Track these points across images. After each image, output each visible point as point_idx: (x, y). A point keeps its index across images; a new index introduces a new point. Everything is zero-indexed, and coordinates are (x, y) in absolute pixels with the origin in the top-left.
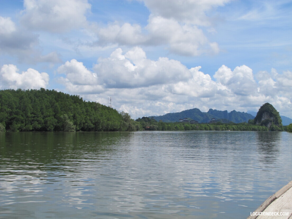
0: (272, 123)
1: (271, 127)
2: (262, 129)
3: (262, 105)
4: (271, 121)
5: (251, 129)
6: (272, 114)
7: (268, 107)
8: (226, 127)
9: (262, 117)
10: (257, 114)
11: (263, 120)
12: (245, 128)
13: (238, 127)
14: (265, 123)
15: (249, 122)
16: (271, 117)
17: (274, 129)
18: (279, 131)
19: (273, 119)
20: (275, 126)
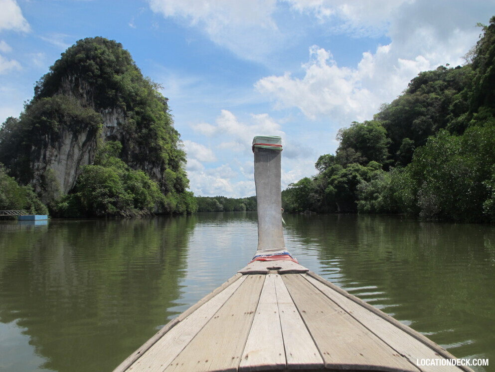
16: (105, 109)
17: (106, 200)
18: (165, 214)
19: (119, 124)
20: (115, 174)
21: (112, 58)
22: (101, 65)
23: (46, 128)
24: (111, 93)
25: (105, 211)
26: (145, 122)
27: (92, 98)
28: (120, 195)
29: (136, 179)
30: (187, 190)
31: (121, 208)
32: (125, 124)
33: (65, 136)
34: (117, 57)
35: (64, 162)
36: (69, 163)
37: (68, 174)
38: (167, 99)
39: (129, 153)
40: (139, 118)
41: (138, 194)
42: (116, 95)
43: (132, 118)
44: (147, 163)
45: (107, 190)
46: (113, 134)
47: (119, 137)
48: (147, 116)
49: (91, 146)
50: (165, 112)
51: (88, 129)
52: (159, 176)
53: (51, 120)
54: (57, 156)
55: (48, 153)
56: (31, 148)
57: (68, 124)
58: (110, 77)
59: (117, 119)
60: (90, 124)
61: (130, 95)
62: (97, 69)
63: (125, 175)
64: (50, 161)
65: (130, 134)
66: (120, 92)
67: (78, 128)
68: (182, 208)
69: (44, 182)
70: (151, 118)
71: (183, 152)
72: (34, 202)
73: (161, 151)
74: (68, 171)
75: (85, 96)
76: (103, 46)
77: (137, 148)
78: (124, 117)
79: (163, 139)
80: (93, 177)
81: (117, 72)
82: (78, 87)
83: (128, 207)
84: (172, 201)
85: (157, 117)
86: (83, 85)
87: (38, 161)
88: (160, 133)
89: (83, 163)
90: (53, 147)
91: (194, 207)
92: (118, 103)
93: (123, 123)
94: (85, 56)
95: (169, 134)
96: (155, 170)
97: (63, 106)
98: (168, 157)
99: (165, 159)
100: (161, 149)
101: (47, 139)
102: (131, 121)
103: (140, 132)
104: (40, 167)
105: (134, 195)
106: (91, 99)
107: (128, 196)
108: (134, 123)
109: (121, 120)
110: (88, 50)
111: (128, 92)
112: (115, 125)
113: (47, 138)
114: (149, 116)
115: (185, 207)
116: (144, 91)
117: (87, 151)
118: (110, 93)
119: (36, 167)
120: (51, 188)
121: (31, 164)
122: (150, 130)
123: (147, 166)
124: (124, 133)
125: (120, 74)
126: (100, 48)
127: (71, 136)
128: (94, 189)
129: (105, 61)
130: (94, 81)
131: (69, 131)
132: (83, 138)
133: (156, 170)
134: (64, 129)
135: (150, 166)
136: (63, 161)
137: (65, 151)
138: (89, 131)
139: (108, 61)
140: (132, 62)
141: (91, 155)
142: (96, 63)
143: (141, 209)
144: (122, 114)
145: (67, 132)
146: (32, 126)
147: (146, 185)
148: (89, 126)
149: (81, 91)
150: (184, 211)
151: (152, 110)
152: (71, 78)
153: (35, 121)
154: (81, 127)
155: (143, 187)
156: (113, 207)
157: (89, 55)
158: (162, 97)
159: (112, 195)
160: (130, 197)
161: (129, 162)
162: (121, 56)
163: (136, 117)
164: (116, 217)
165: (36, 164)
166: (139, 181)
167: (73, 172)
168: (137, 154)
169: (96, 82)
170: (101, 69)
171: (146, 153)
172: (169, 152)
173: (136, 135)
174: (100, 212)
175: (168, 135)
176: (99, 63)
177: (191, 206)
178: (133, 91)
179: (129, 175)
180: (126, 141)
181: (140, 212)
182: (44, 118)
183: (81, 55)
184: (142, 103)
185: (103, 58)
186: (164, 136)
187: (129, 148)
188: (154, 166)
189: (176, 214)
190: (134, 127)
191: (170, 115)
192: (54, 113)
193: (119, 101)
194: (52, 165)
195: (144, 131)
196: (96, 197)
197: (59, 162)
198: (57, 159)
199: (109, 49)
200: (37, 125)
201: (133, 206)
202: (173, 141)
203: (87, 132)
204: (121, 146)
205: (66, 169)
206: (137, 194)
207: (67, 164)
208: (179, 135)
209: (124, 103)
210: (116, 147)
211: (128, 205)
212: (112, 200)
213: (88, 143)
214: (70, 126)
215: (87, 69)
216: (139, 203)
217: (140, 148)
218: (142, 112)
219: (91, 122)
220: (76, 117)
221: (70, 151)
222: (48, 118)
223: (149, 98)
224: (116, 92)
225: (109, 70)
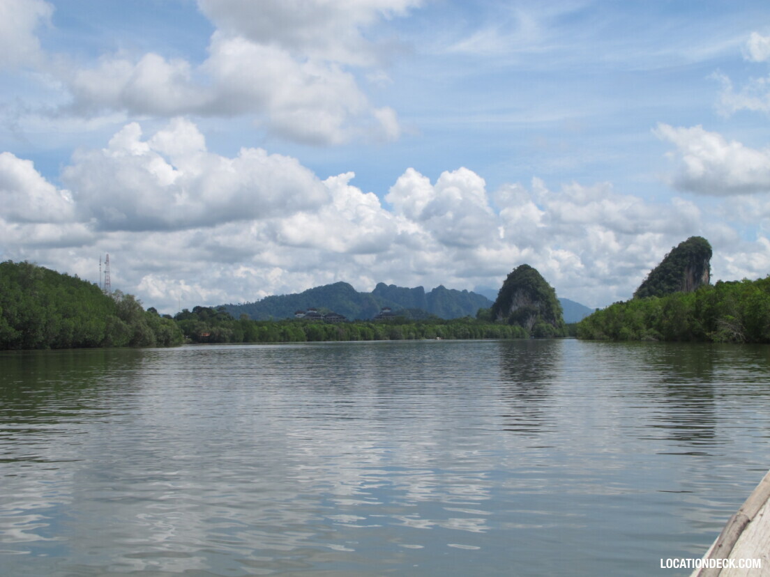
0: (539, 316)
1: (536, 327)
2: (513, 333)
3: (512, 271)
4: (534, 313)
5: (484, 333)
6: (538, 293)
7: (526, 276)
8: (420, 331)
9: (511, 301)
10: (499, 294)
11: (514, 308)
12: (469, 332)
13: (448, 329)
14: (521, 318)
15: (478, 315)
16: (535, 301)
26: (548, 304)
31: (545, 335)
37: (531, 325)
42: (538, 296)
43: (544, 302)
44: (550, 319)
49: (536, 317)
52: (554, 323)
86: (527, 293)
107: (547, 331)
108: (545, 305)
111: (542, 294)
114: (550, 301)
124: (542, 310)
128: (539, 329)
141: (536, 320)
152: (523, 290)
209: (541, 298)
210: (542, 316)
214: (532, 313)
217: (547, 314)
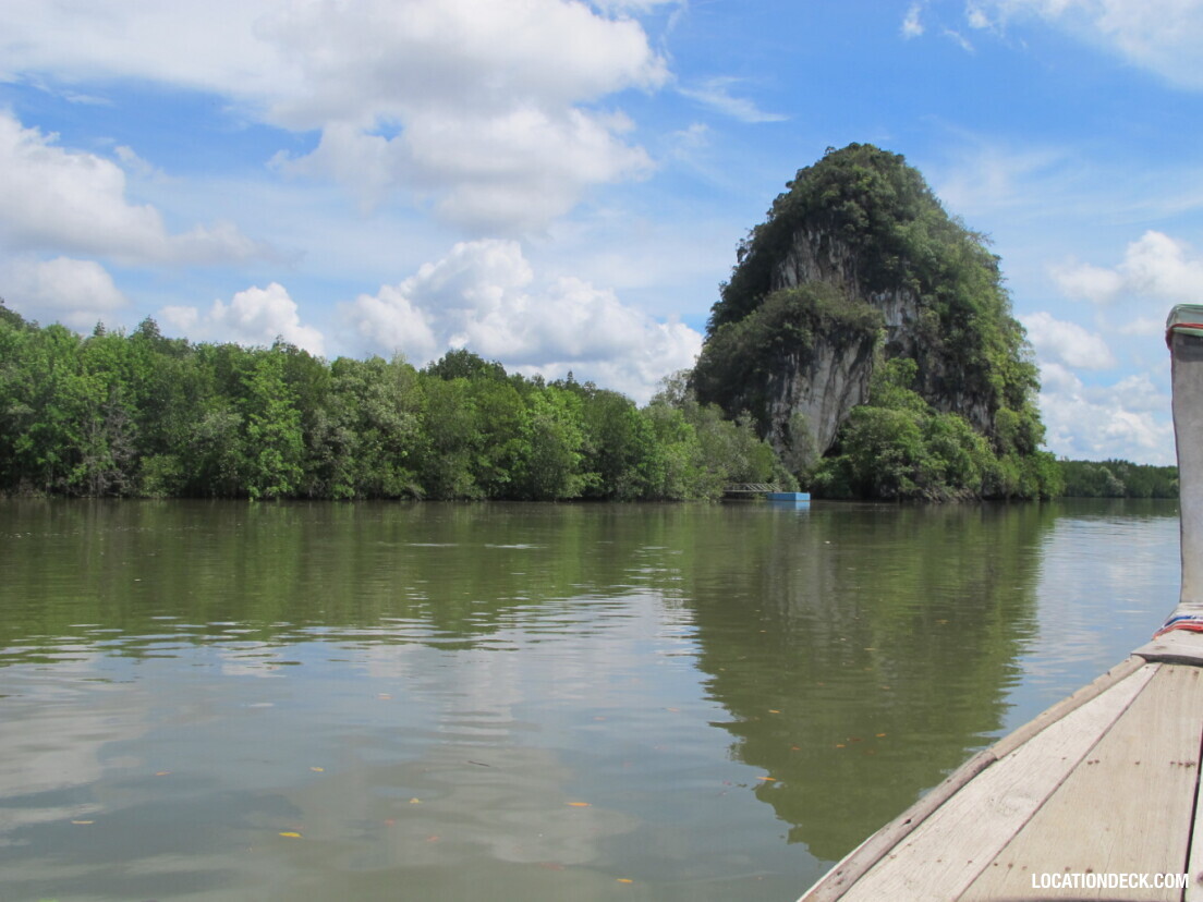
0: (884, 365)
16: (879, 293)
17: (899, 470)
18: (996, 498)
19: (906, 320)
20: (910, 422)
21: (890, 190)
22: (870, 207)
23: (793, 342)
24: (891, 262)
25: (897, 490)
26: (958, 315)
27: (855, 272)
28: (922, 461)
29: (948, 431)
30: (1040, 447)
31: (924, 485)
32: (918, 321)
33: (823, 355)
34: (898, 186)
35: (819, 400)
36: (827, 402)
37: (825, 421)
38: (998, 258)
39: (927, 377)
40: (944, 307)
41: (953, 459)
42: (900, 265)
43: (932, 308)
44: (962, 397)
45: (900, 453)
46: (894, 339)
47: (906, 346)
48: (962, 301)
49: (864, 370)
50: (995, 287)
51: (860, 340)
52: (985, 421)
53: (799, 327)
54: (807, 390)
55: (794, 386)
56: (768, 377)
57: (828, 333)
58: (888, 230)
59: (903, 311)
60: (864, 331)
61: (925, 261)
62: (862, 216)
63: (927, 423)
64: (797, 399)
65: (928, 341)
66: (908, 259)
67: (843, 339)
68: (1031, 487)
69: (787, 438)
70: (970, 305)
71: (1032, 367)
72: (778, 471)
73: (990, 371)
74: (826, 417)
75: (840, 268)
76: (870, 169)
77: (943, 367)
78: (917, 307)
79: (994, 345)
80: (875, 429)
81: (900, 217)
82: (827, 252)
83: (936, 483)
84: (1010, 471)
85: (980, 303)
86: (836, 248)
87: (779, 399)
88: (987, 335)
89: (850, 401)
90: (803, 374)
91: (1056, 486)
92: (905, 280)
93: (914, 319)
94: (838, 193)
95: (1005, 334)
96: (976, 409)
97: (819, 303)
98: (1003, 384)
99: (997, 388)
100: (988, 366)
101: (793, 362)
102: (930, 316)
103: (948, 334)
104: (781, 411)
105: (947, 462)
106: (852, 275)
107: (936, 462)
108: (935, 319)
109: (909, 313)
110: (844, 181)
111: (922, 257)
112: (900, 323)
113: (793, 359)
114: (965, 302)
115: (1036, 485)
116: (954, 251)
117: (857, 380)
118: (889, 262)
119: (775, 411)
120: (801, 447)
121: (768, 404)
122: (968, 330)
123: (962, 401)
124: (917, 339)
125: (906, 221)
126: (866, 175)
127: (832, 354)
128: (876, 450)
129: (878, 200)
130: (859, 240)
131: (828, 346)
132: (851, 356)
133: (980, 410)
134: (819, 343)
135: (968, 402)
136: (817, 398)
137: (822, 381)
138: (862, 344)
139: (882, 197)
140: (924, 191)
141: (864, 387)
142: (863, 207)
143: (959, 486)
144: (913, 302)
145: (825, 346)
146: (770, 342)
147: (966, 442)
148: (862, 334)
149: (833, 260)
150: (1033, 494)
151: (971, 289)
152: (815, 235)
153: (775, 331)
154: (848, 338)
155: (962, 446)
156: (909, 482)
157: (847, 190)
158: (988, 254)
159: (907, 461)
160: (937, 464)
161: (927, 394)
162: (904, 181)
163: (939, 305)
164: (914, 500)
165: (775, 405)
166: (955, 435)
167: (833, 418)
168: (942, 379)
169: (863, 241)
170: (870, 217)
171: (960, 377)
172: (1005, 369)
173: (941, 342)
174: (887, 491)
175: (1002, 336)
176: (864, 203)
177: (1049, 483)
178: (932, 254)
179: (934, 422)
180: (920, 353)
181: (957, 494)
182: (789, 326)
183: (833, 192)
184: (951, 276)
185: (872, 193)
186: (995, 341)
187: (927, 368)
188: (975, 401)
189: (1018, 499)
190: (935, 327)
191: (1005, 290)
192: (805, 316)
193: (906, 275)
194: (800, 407)
195: (955, 332)
196: (882, 464)
197: (811, 400)
198: (808, 396)
199: (881, 173)
200: (779, 338)
201: (944, 482)
202: (1011, 345)
203: (858, 347)
204: (916, 368)
205: (823, 412)
206: (951, 459)
207: (823, 404)
208: (1025, 330)
209: (916, 281)
210: (906, 370)
211: (935, 478)
212: (910, 469)
213: (859, 365)
214: (830, 337)
215: (844, 219)
216: (953, 476)
217: (948, 366)
218: (951, 296)
219: (867, 329)
220: (840, 320)
221: (829, 381)
222: (793, 325)
223: (964, 264)
224: (901, 259)
225: (884, 216)
